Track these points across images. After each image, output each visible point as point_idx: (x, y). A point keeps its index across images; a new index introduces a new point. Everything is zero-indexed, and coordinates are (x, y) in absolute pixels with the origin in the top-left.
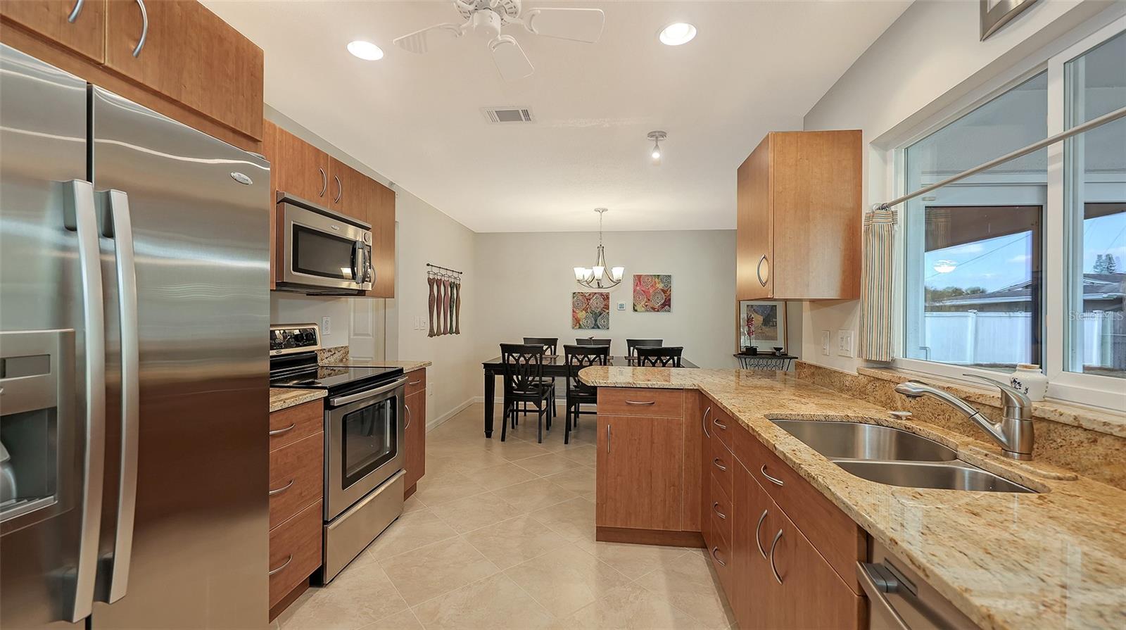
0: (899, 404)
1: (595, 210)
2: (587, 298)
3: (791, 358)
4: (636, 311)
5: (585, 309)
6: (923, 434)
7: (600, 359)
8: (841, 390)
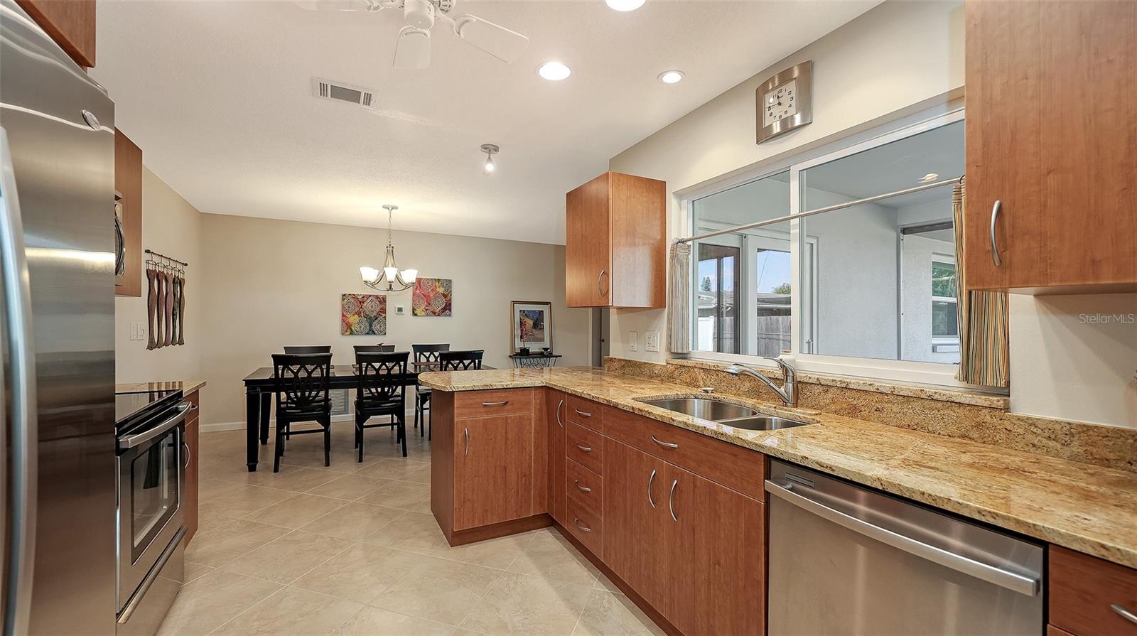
0: (701, 383)
1: (383, 207)
2: (360, 301)
3: (556, 357)
4: (416, 315)
5: (359, 314)
6: (726, 400)
7: (400, 366)
8: (651, 377)
